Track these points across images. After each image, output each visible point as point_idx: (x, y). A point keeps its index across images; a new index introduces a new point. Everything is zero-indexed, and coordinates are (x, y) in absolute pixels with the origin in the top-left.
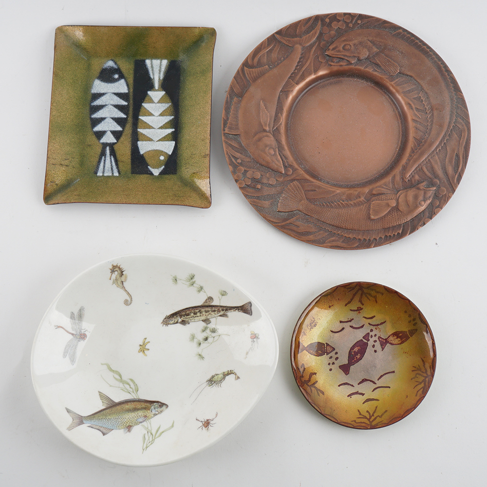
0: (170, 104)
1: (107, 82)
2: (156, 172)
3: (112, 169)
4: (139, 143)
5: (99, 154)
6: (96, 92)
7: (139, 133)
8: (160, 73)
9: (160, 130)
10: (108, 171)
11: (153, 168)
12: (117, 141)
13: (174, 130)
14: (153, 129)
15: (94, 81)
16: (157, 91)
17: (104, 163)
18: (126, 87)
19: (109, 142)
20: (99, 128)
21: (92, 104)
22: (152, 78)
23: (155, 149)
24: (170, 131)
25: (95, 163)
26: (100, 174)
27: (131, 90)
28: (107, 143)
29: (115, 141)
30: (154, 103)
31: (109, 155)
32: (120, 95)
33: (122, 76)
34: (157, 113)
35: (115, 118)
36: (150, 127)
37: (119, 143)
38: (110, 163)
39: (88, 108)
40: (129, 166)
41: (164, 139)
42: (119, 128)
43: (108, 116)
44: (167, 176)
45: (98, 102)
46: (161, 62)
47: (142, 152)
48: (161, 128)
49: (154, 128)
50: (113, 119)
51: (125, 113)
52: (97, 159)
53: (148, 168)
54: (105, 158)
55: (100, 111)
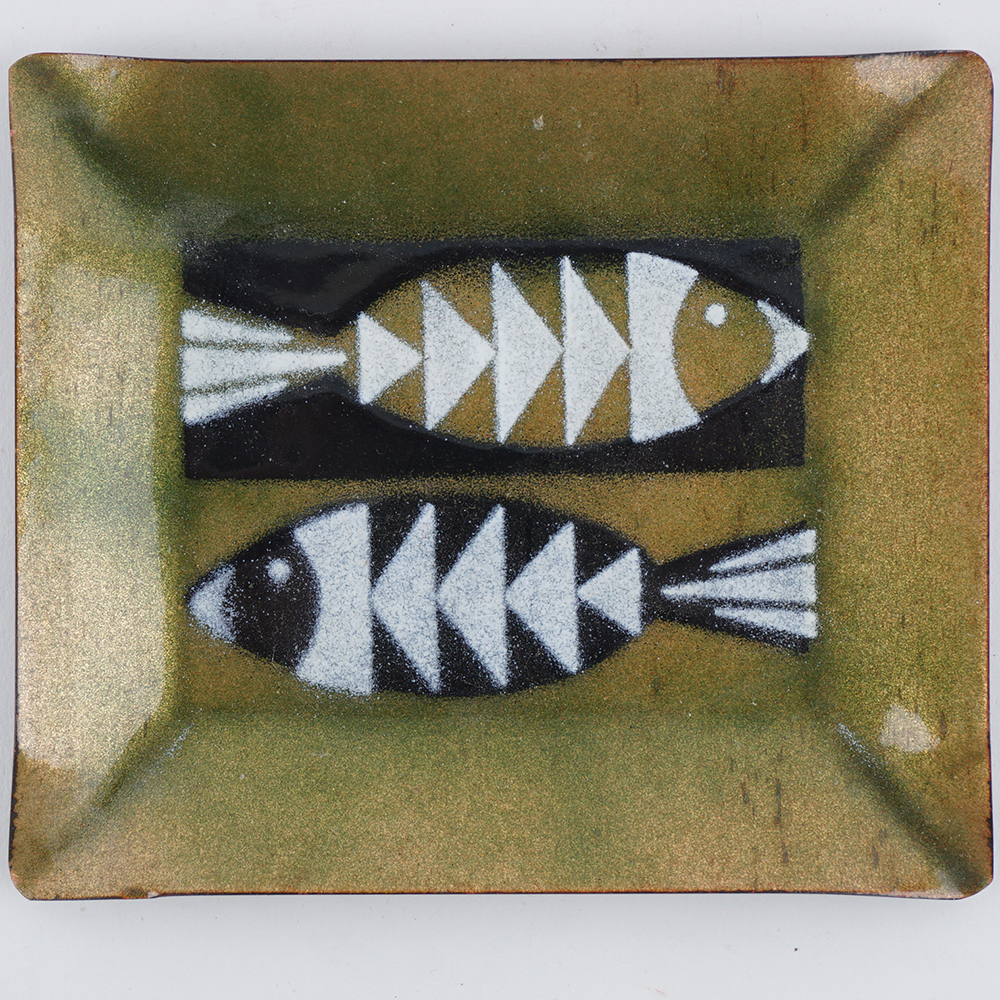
0: (425, 285)
1: (314, 618)
2: (791, 342)
3: (779, 565)
4: (641, 432)
5: (699, 634)
6: (368, 672)
7: (587, 438)
8: (258, 347)
9: (569, 329)
10: (790, 582)
11: (771, 356)
12: (633, 545)
13: (566, 262)
14: (567, 366)
15: (304, 684)
16: (354, 359)
17: (749, 604)
18: (341, 517)
19: (636, 589)
20: (564, 647)
21: (435, 684)
22: (282, 385)
23: (670, 349)
24: (570, 279)
25: (750, 652)
26: (807, 625)
27: (355, 487)
28: (645, 598)
29: (632, 557)
30: (421, 366)
31: (708, 585)
32: (384, 546)
33: (280, 542)
34: (479, 352)
35: (508, 562)
36: (554, 384)
37: (645, 536)
38: (748, 579)
39: (458, 706)
40: (763, 478)
41: (617, 311)
42: (564, 542)
43: (499, 598)
44: (810, 289)
45: (425, 658)
46: (197, 344)
47: (689, 418)
48: (556, 324)
49: (559, 364)
50: (511, 578)
51: (483, 516)
52: (730, 643)
53: (773, 382)
54: (721, 603)
55: (473, 644)
